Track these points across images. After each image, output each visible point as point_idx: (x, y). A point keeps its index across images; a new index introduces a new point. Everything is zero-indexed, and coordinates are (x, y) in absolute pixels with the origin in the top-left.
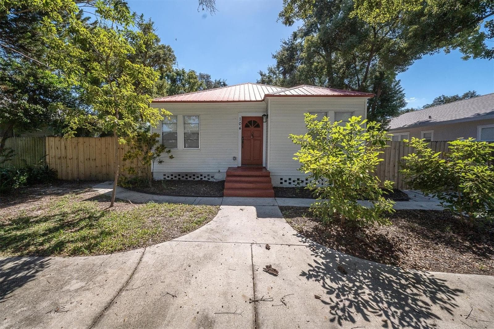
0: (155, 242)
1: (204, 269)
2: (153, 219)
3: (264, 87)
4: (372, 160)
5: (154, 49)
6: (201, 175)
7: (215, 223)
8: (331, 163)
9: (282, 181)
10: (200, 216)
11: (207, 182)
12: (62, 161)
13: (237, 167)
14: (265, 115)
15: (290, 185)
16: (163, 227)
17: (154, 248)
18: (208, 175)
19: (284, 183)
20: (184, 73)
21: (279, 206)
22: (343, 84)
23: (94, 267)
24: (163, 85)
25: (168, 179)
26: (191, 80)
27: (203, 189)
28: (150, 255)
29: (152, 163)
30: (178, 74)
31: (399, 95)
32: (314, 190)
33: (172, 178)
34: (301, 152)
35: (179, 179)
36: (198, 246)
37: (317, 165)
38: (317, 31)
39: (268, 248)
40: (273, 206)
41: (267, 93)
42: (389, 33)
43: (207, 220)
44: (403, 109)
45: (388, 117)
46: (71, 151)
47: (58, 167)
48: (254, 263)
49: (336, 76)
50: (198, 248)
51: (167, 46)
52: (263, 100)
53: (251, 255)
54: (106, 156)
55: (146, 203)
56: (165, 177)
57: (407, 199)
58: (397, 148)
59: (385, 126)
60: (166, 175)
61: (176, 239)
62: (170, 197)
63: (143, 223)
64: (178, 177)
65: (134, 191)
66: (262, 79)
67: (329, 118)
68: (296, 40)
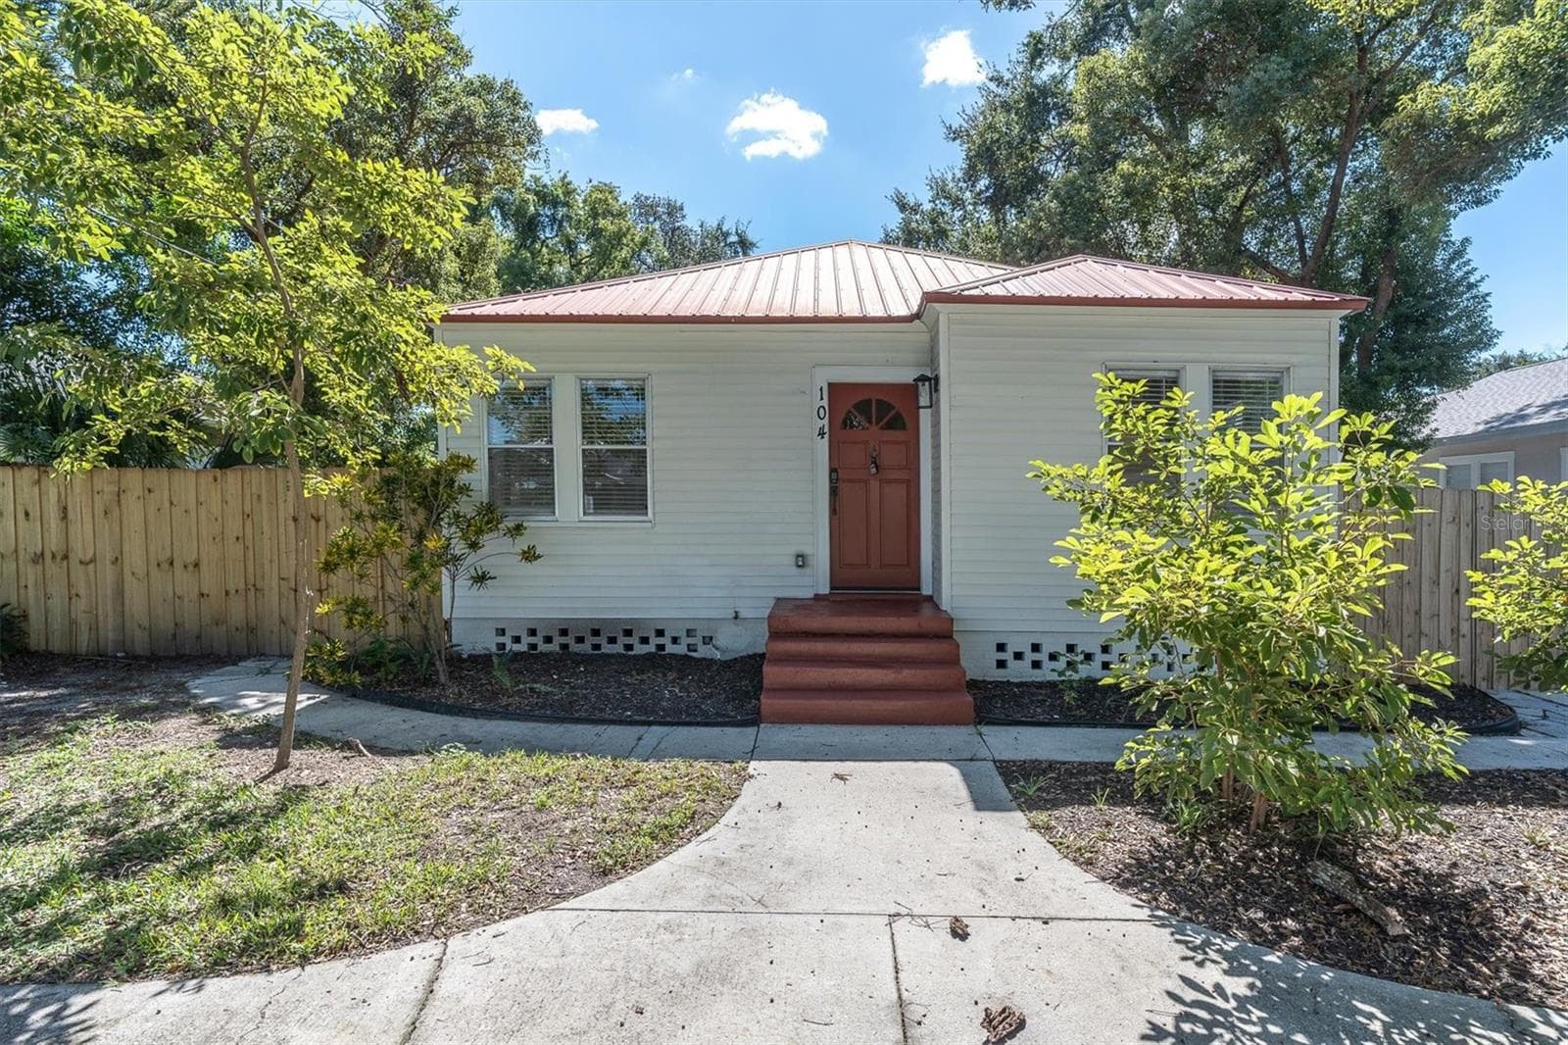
0: (485, 915)
1: (701, 1021)
2: (466, 818)
3: (916, 259)
4: (1362, 567)
5: (444, 94)
6: (660, 633)
7: (731, 834)
8: (1200, 579)
9: (1002, 656)
10: (668, 804)
11: (686, 664)
12: (49, 573)
13: (811, 595)
14: (929, 379)
15: (1037, 671)
16: (513, 853)
17: (480, 939)
18: (690, 633)
19: (1012, 663)
20: (568, 193)
21: (994, 761)
22: (1240, 251)
23: (232, 1025)
24: (483, 245)
25: (516, 647)
26: (602, 223)
27: (670, 691)
28: (471, 971)
29: (446, 580)
30: (544, 196)
31: (1464, 302)
32: (1138, 691)
33: (533, 647)
34: (1083, 537)
35: (564, 647)
36: (668, 928)
37: (1149, 590)
38: (1126, 32)
39: (959, 932)
40: (971, 760)
41: (931, 286)
42: (1417, 49)
43: (694, 823)
44: (1484, 355)
45: (1426, 390)
46: (88, 526)
47: (32, 601)
48: (905, 995)
49: (1211, 219)
50: (667, 937)
51: (499, 81)
52: (917, 316)
53: (891, 964)
54: (246, 548)
55: (428, 753)
56: (501, 639)
57: (1514, 728)
58: (1465, 518)
59: (1416, 428)
60: (509, 633)
61: (573, 903)
62: (531, 725)
63: (426, 837)
64: (558, 640)
65: (374, 700)
66: (907, 222)
67: (1192, 393)
68: (1040, 67)
